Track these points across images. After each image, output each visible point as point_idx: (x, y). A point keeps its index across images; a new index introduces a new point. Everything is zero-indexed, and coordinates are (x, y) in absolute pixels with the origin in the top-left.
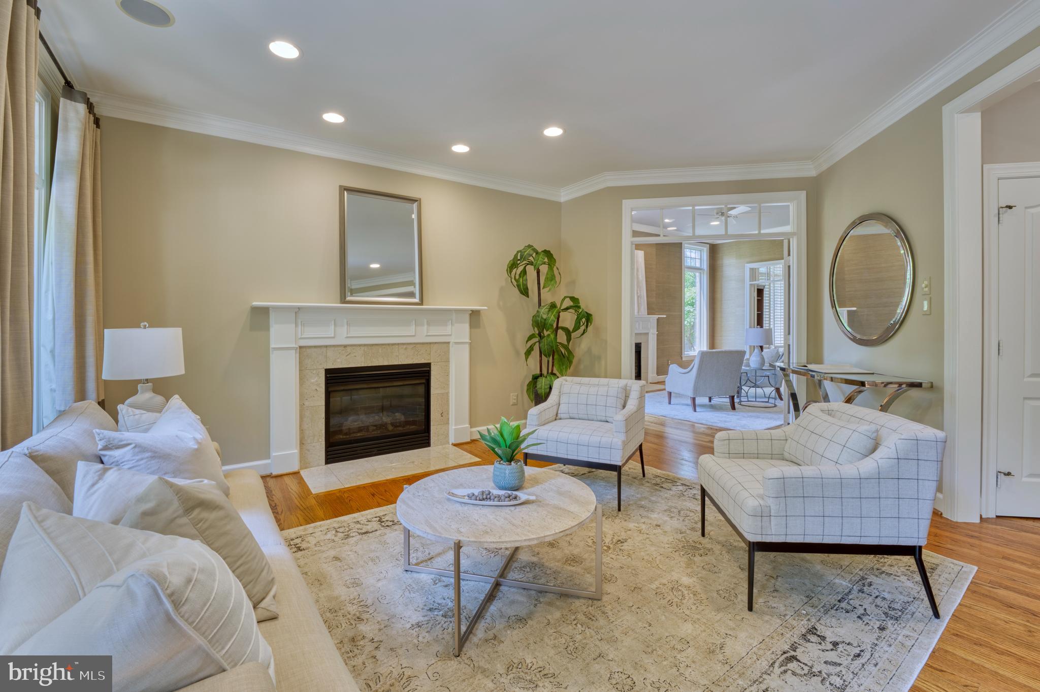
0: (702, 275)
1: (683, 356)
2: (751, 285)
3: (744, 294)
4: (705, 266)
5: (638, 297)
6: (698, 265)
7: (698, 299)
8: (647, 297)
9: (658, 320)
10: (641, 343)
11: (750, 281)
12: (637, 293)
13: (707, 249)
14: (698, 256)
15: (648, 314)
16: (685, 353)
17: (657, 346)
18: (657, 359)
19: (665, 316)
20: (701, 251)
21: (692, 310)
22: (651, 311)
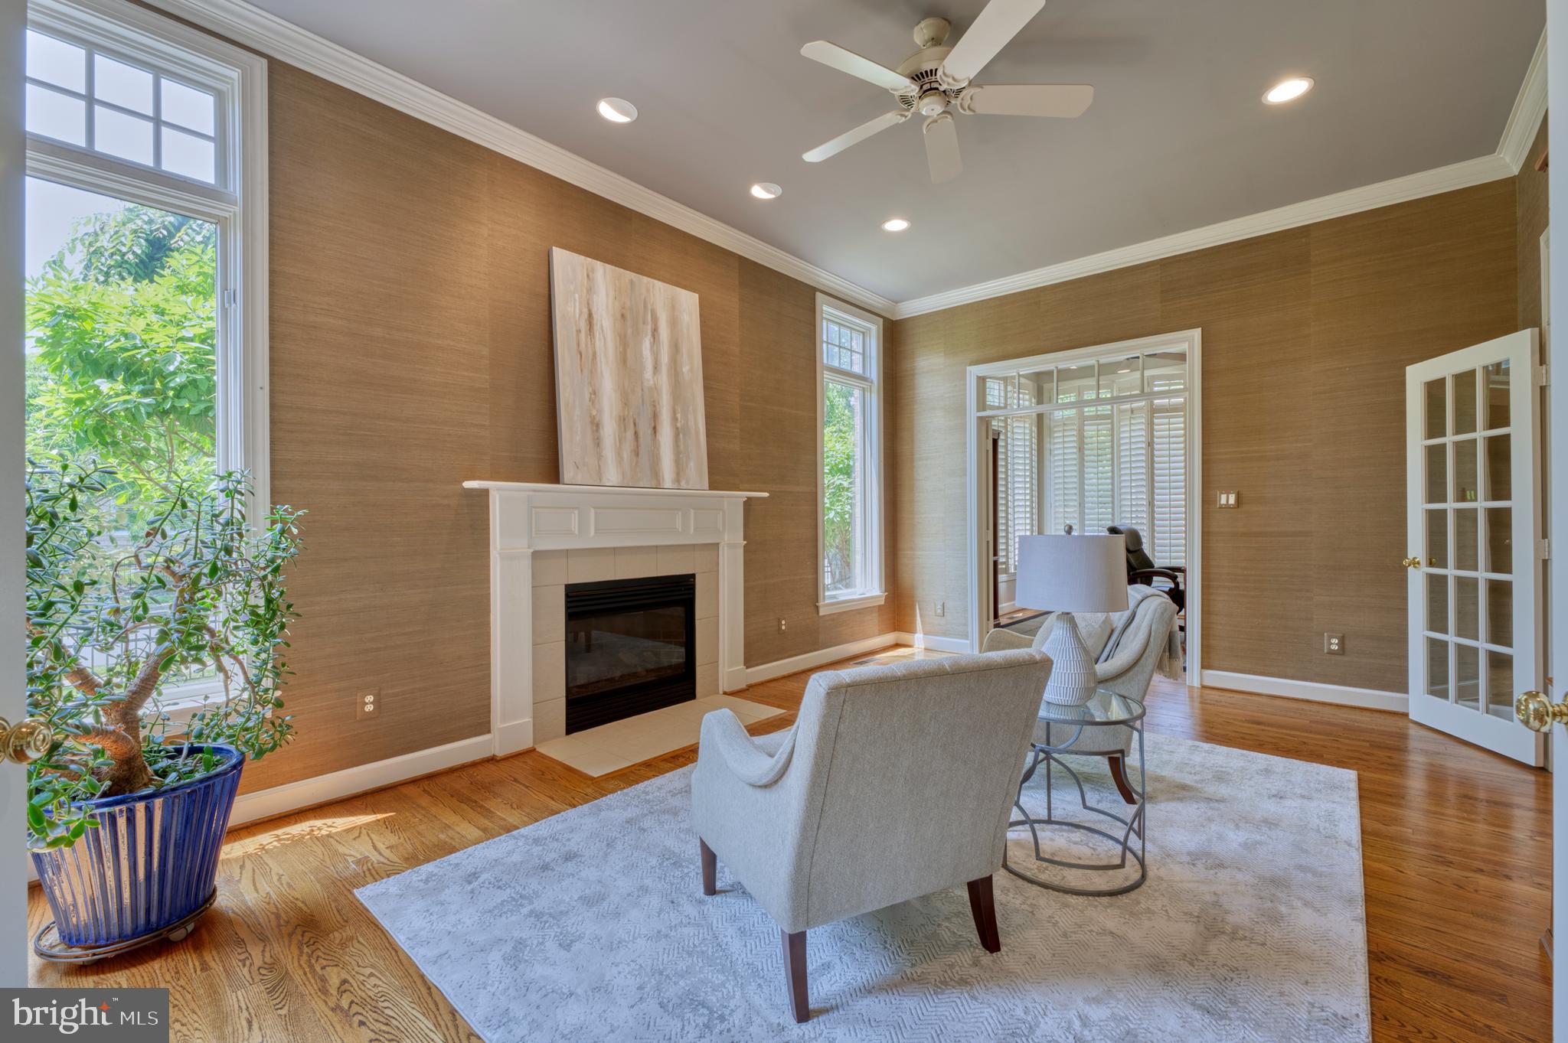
0: (868, 395)
1: (820, 604)
2: (980, 419)
3: (965, 443)
4: (874, 372)
5: (677, 433)
6: (857, 369)
7: (858, 456)
8: (709, 434)
9: (748, 504)
10: (693, 576)
11: (978, 411)
12: (675, 419)
13: (878, 329)
14: (857, 345)
15: (712, 487)
16: (827, 593)
17: (745, 581)
18: (746, 617)
19: (766, 495)
20: (863, 333)
21: (846, 484)
22: (720, 475)
